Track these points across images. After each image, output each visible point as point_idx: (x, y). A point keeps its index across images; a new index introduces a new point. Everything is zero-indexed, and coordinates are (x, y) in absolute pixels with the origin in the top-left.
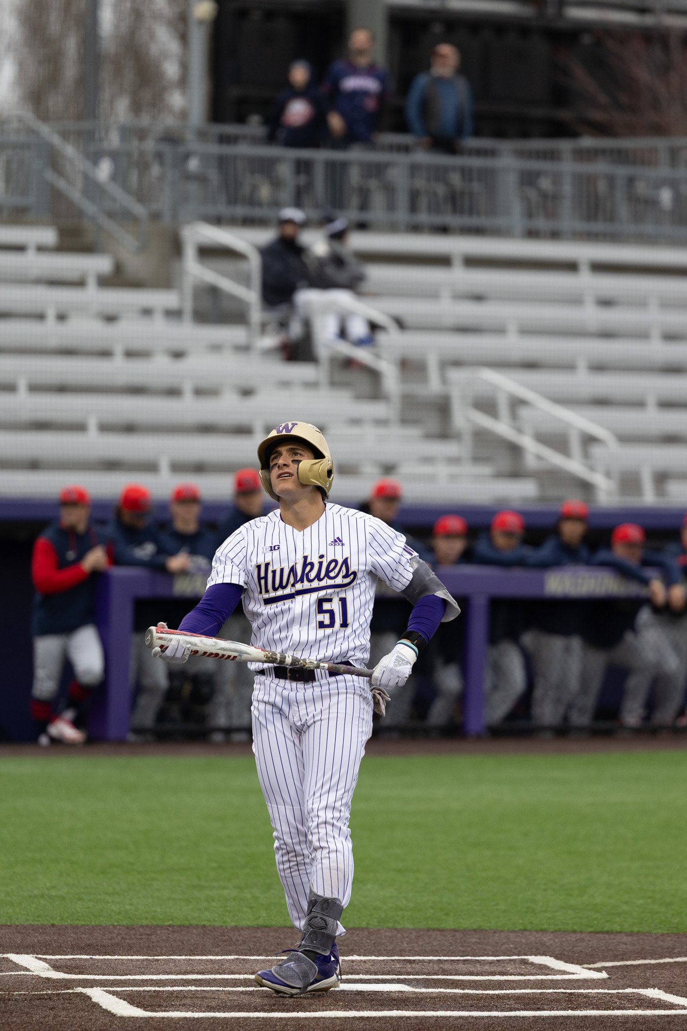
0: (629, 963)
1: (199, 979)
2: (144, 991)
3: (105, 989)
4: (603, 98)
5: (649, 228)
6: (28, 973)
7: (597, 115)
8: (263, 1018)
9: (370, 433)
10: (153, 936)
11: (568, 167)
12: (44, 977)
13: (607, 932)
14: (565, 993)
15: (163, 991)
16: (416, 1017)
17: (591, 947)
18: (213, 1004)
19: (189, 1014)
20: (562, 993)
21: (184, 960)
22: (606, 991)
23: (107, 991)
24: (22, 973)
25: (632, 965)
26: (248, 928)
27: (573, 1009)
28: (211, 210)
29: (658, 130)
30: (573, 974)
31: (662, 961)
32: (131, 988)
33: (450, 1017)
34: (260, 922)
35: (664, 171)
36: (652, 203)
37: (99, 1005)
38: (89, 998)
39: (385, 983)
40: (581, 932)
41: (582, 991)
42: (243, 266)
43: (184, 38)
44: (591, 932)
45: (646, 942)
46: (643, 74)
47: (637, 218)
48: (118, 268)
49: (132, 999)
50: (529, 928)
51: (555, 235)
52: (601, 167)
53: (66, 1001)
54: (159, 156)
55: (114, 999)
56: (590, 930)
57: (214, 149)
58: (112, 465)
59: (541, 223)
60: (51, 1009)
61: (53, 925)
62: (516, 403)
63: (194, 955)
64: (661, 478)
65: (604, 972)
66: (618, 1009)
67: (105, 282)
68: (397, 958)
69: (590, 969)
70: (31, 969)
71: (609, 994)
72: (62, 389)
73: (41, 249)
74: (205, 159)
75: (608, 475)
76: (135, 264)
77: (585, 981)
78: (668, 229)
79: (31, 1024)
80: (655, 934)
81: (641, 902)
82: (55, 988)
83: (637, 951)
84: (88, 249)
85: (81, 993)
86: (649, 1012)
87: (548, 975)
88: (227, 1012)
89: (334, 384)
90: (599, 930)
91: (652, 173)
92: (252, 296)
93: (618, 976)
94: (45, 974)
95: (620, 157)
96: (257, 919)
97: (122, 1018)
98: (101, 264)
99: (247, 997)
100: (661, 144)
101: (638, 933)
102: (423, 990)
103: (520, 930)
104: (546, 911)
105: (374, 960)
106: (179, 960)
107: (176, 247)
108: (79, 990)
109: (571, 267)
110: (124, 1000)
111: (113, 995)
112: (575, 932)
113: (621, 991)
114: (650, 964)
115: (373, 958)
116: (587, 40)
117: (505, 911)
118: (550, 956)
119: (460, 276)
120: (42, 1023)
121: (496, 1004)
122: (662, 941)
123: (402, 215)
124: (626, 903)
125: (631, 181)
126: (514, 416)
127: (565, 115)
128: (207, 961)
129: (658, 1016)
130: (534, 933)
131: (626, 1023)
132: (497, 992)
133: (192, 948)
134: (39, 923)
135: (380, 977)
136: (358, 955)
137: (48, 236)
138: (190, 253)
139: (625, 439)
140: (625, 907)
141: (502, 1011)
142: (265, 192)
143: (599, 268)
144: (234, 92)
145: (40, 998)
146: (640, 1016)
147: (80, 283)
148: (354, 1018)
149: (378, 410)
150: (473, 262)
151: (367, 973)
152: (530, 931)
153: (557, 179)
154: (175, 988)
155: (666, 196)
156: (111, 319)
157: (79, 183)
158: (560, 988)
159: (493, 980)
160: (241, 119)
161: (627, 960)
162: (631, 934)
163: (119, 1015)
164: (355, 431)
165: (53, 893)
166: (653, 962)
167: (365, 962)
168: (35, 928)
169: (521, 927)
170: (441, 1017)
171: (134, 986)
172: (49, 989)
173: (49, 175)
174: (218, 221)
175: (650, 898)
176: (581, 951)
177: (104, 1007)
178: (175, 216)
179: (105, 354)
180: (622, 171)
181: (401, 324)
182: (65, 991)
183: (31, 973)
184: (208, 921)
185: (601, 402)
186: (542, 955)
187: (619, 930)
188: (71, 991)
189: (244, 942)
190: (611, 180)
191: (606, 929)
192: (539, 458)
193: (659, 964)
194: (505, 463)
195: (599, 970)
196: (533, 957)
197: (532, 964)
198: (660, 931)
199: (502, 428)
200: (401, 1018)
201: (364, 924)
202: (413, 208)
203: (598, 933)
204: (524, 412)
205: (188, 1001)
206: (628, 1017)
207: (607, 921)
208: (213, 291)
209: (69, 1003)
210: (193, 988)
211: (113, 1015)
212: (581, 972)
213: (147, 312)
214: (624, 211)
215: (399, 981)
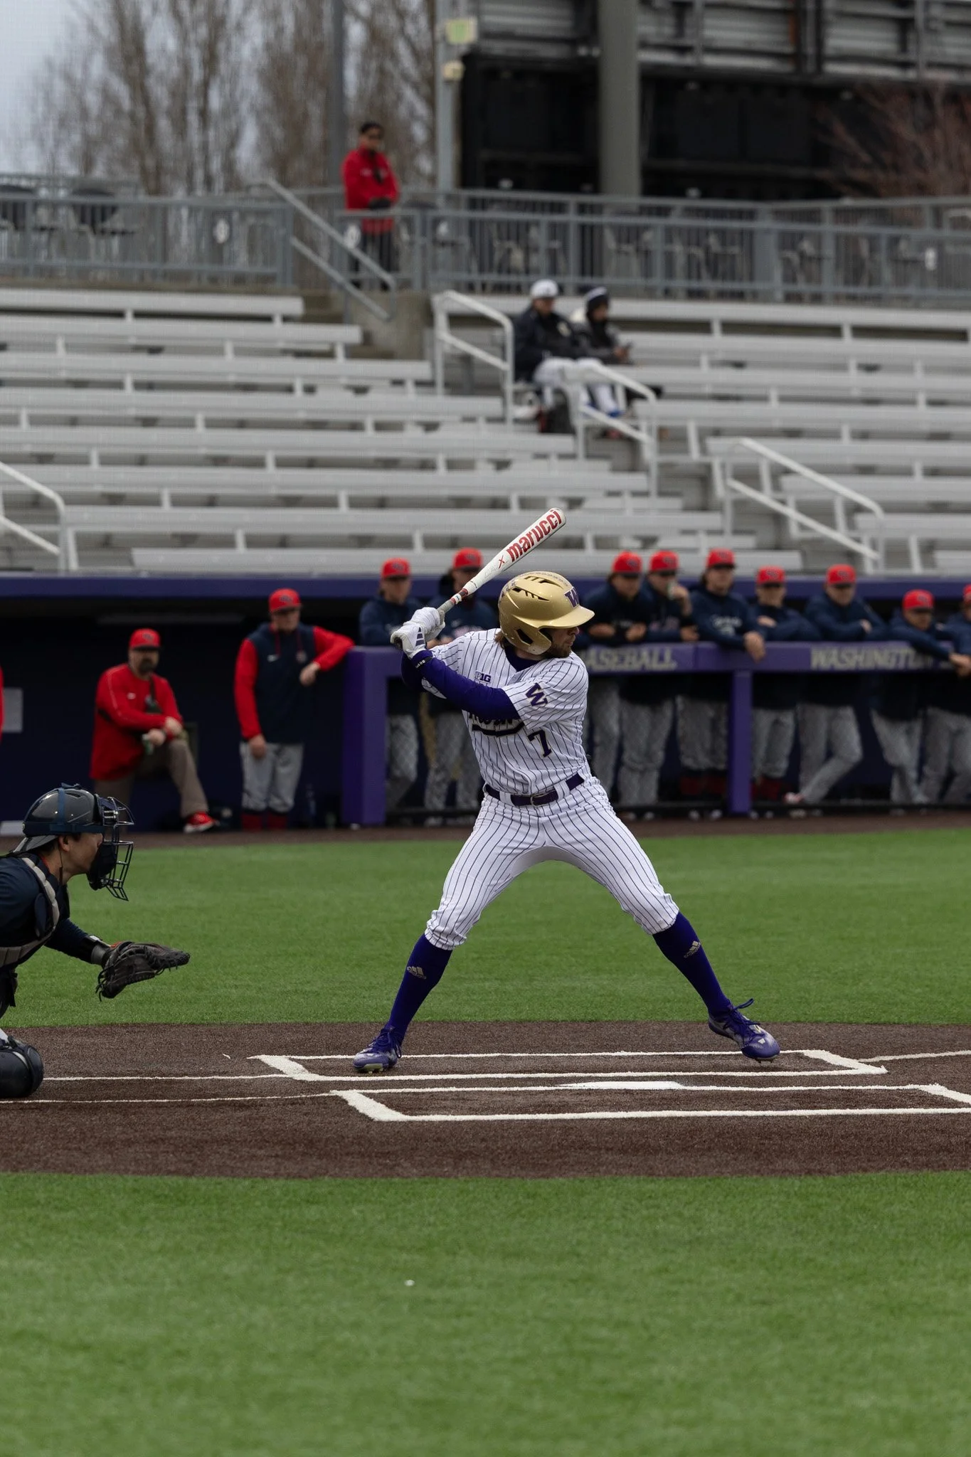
0: (908, 1057)
1: (460, 1079)
2: (402, 1093)
3: (363, 1091)
4: (865, 157)
5: (912, 290)
6: (280, 1076)
7: (860, 175)
8: (528, 1120)
9: (630, 503)
10: (412, 1033)
11: (829, 228)
12: (298, 1079)
13: (884, 1024)
14: (843, 1090)
15: (423, 1093)
16: (688, 1118)
17: (869, 1040)
18: (476, 1106)
19: (450, 1118)
20: (840, 1090)
21: (444, 1058)
22: (886, 1087)
23: (364, 1094)
24: (275, 1075)
25: (912, 1059)
26: (511, 1022)
27: (851, 1107)
28: (464, 277)
29: (922, 189)
30: (851, 1069)
31: (943, 1055)
32: (389, 1090)
33: (723, 1117)
34: (523, 1016)
35: (928, 231)
36: (918, 263)
37: (355, 1109)
38: (345, 1102)
39: (654, 1080)
40: (857, 1024)
41: (860, 1087)
42: (497, 333)
43: (431, 102)
44: (868, 1023)
45: (925, 1033)
46: (906, 131)
47: (901, 280)
48: (367, 338)
49: (391, 1102)
50: (802, 1019)
51: (817, 299)
52: (862, 228)
53: (321, 1106)
54: (408, 221)
55: (372, 1102)
56: (866, 1021)
57: (465, 214)
58: (364, 541)
59: (802, 286)
60: (305, 1114)
61: (307, 1024)
62: (780, 472)
63: (455, 1053)
64: (929, 548)
65: (883, 1067)
66: (898, 1107)
67: (353, 353)
68: (666, 1053)
69: (868, 1063)
70: (284, 1071)
71: (889, 1090)
72: (311, 463)
73: (286, 319)
74: (456, 223)
75: (874, 546)
76: (385, 333)
77: (864, 1076)
78: (932, 291)
79: (284, 1131)
80: (935, 1025)
81: (919, 990)
82: (309, 1091)
83: (916, 1044)
84: (337, 319)
85: (337, 1096)
86: (931, 1111)
87: (824, 1070)
88: (490, 1114)
89: (589, 456)
90: (876, 1021)
91: (915, 233)
92: (507, 366)
93: (898, 1071)
94: (298, 1077)
95: (883, 216)
96: (520, 1012)
97: (380, 1122)
98: (352, 334)
99: (511, 1098)
100: (925, 202)
101: (917, 1024)
102: (695, 1088)
103: (793, 1022)
104: (820, 1001)
105: (643, 1056)
106: (439, 1059)
107: (428, 316)
108: (334, 1093)
109: (833, 331)
110: (382, 1103)
111: (371, 1098)
112: (850, 1023)
113: (901, 1087)
114: (931, 1058)
115: (642, 1053)
116: (847, 96)
117: (777, 1002)
118: (826, 1050)
119: (718, 342)
120: (295, 1130)
121: (771, 1102)
122: (943, 1033)
123: (658, 281)
124: (903, 992)
125: (895, 241)
126: (776, 487)
127: (824, 174)
128: (468, 1058)
129: (941, 1114)
130: (809, 1025)
131: (909, 1122)
132: (770, 1089)
133: (452, 1045)
134: (292, 1021)
135: (650, 1074)
136: (625, 1051)
137: (295, 305)
138: (441, 321)
139: (891, 508)
140: (902, 997)
141: (777, 1110)
142: (517, 257)
143: (861, 331)
144: (485, 155)
145: (293, 1103)
146: (923, 1114)
147: (329, 355)
148: (624, 1119)
149: (638, 481)
150: (731, 327)
151: (634, 1070)
152: (804, 1022)
153: (818, 240)
154: (435, 1090)
155: (930, 256)
156: (360, 390)
157: (325, 252)
158: (836, 1085)
159: (767, 1077)
160: (492, 184)
161: (906, 1054)
162: (910, 1025)
163: (376, 1120)
164: (614, 503)
165: (307, 988)
166: (933, 1055)
167: (633, 1057)
168: (288, 1027)
169: (795, 1018)
170: (714, 1117)
171: (392, 1088)
172: (303, 1093)
173: (295, 242)
174: (470, 289)
175: (927, 986)
176: (858, 1045)
177: (361, 1111)
178: (424, 286)
179: (356, 427)
180: (886, 231)
181: (658, 391)
182: (320, 1095)
183: (284, 1076)
184: (469, 1015)
185: (866, 470)
186: (817, 1049)
187: (896, 1021)
188: (326, 1095)
189: (507, 1038)
190: (873, 240)
191: (882, 1020)
192: (803, 527)
193: (940, 1057)
194: (768, 536)
195: (877, 1064)
196: (808, 1050)
197: (807, 1058)
198: (940, 1022)
199: (765, 498)
200: (672, 1118)
201: (631, 1018)
202: (670, 273)
203: (875, 1024)
204: (786, 481)
205: (448, 1103)
206: (910, 1115)
207: (884, 1012)
208: (467, 359)
209: (324, 1108)
210: (454, 1089)
211: (371, 1120)
212: (859, 1067)
213: (398, 383)
214: (887, 274)
215: (669, 1078)
